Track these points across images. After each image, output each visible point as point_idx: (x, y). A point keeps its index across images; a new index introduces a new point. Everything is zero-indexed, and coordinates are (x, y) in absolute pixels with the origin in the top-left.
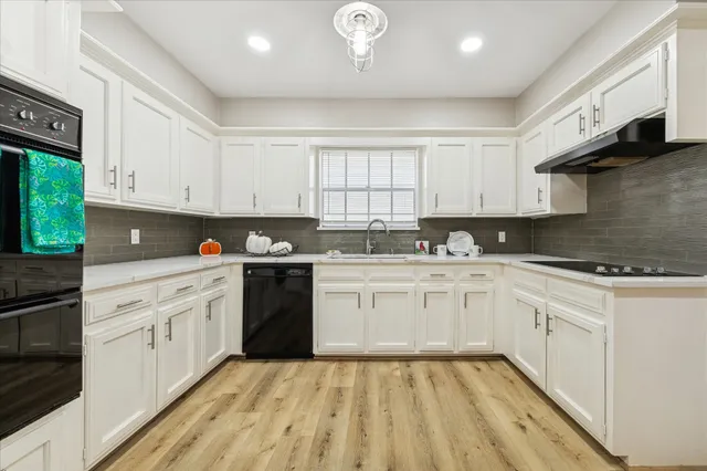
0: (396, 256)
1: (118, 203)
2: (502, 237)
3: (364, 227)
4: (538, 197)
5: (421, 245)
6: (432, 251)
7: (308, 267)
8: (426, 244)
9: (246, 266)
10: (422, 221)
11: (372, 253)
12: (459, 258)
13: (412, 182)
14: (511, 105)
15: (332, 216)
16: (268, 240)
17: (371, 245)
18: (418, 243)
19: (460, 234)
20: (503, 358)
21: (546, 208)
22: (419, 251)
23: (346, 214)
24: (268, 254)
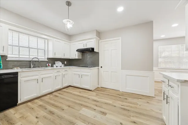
0: (41, 68)
2: (66, 63)
4: (75, 55)
5: (49, 65)
6: (52, 66)
8: (50, 64)
10: (48, 59)
12: (59, 67)
13: (43, 47)
14: (69, 36)
17: (33, 65)
18: (47, 64)
19: (58, 62)
20: (70, 86)
21: (77, 58)
22: (48, 66)
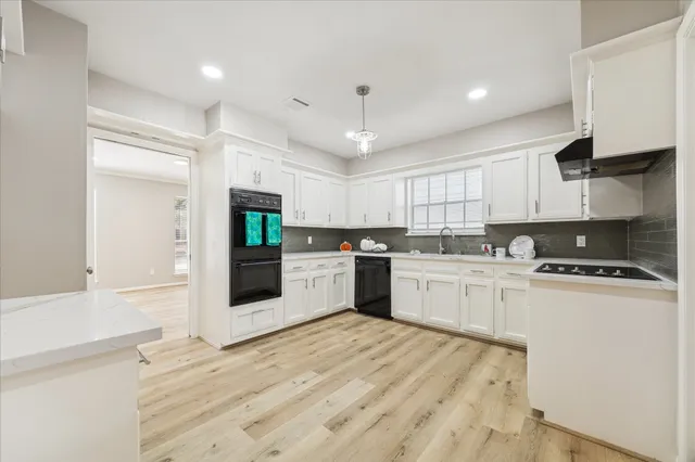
1: (299, 225)
3: (438, 233)
7: (388, 261)
9: (357, 258)
11: (444, 253)
15: (418, 226)
16: (373, 242)
23: (428, 224)
24: (372, 251)
